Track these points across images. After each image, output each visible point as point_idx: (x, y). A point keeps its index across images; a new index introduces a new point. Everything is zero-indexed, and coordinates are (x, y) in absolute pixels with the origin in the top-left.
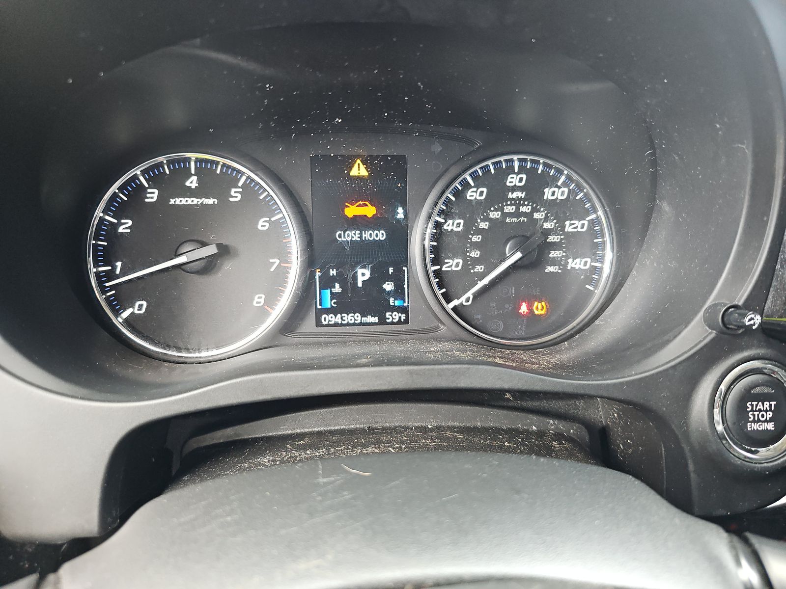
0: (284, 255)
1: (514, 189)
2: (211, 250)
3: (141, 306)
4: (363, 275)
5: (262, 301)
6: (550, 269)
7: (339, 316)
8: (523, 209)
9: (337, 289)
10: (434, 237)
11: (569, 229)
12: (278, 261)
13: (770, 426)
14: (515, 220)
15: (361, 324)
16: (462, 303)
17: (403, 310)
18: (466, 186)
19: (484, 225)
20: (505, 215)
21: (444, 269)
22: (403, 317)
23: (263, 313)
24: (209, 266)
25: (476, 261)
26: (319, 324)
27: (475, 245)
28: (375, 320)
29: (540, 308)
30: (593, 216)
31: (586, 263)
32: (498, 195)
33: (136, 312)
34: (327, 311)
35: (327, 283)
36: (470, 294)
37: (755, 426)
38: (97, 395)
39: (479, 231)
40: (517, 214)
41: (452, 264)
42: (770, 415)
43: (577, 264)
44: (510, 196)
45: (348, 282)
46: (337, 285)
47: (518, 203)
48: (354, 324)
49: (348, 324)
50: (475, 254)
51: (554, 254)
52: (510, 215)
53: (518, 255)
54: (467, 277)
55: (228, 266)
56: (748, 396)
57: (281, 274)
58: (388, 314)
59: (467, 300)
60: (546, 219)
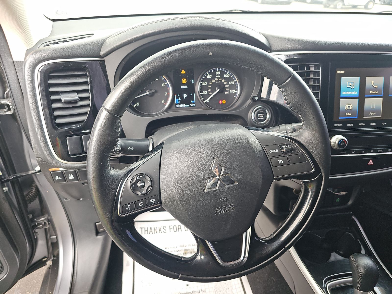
0: (168, 92)
1: (218, 75)
2: (153, 91)
3: (138, 104)
4: (185, 96)
5: (164, 102)
6: (226, 93)
7: (180, 105)
8: (220, 80)
9: (180, 99)
10: (200, 87)
11: (230, 84)
12: (167, 93)
13: (263, 118)
14: (218, 82)
15: (185, 107)
16: (207, 102)
17: (194, 103)
18: (207, 75)
19: (211, 84)
20: (216, 81)
21: (203, 94)
22: (194, 105)
23: (164, 105)
24: (152, 95)
25: (210, 92)
26: (176, 107)
27: (209, 88)
28: (188, 106)
29: (224, 102)
30: (235, 81)
31: (234, 91)
32: (214, 76)
33: (137, 105)
34: (178, 104)
35: (177, 98)
36: (208, 99)
37: (260, 118)
38: (137, 114)
39: (210, 85)
40: (218, 81)
41: (205, 93)
42: (263, 116)
43: (232, 91)
44: (217, 77)
45: (182, 97)
46: (180, 98)
47: (218, 78)
48: (184, 107)
49: (182, 107)
50: (210, 90)
51: (227, 89)
52: (217, 81)
53: (219, 90)
54: (208, 95)
55: (156, 95)
56: (258, 113)
57: (168, 96)
58: (191, 104)
59: (208, 100)
60: (225, 82)
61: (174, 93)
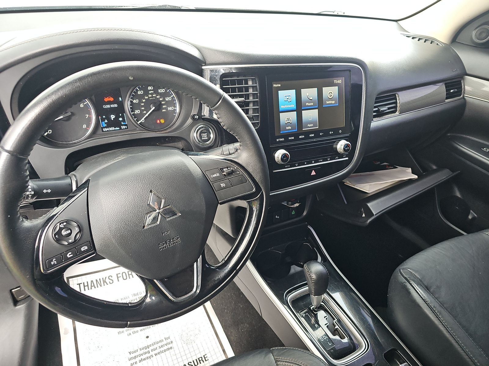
0: (90, 114)
1: (151, 90)
2: (69, 114)
3: (50, 132)
4: (113, 117)
5: (85, 126)
6: (163, 111)
7: (108, 128)
8: (154, 95)
9: (106, 121)
10: (131, 105)
11: (167, 100)
12: (88, 115)
13: (207, 138)
14: (152, 98)
15: (115, 130)
16: (141, 122)
17: (125, 125)
18: (137, 90)
19: (144, 101)
20: (149, 97)
21: (135, 113)
22: (126, 127)
23: (87, 130)
24: (68, 119)
25: (143, 110)
26: (103, 131)
27: (142, 106)
28: (119, 128)
29: (162, 121)
30: (172, 96)
31: (172, 108)
32: (146, 92)
33: (49, 133)
34: (105, 127)
35: (103, 120)
36: (143, 119)
37: (204, 139)
39: (143, 102)
40: (152, 97)
41: (137, 112)
42: (206, 136)
43: (170, 109)
44: (149, 92)
45: (109, 119)
46: (106, 120)
47: (152, 94)
48: (113, 130)
49: (111, 130)
50: (143, 108)
51: (164, 107)
52: (151, 97)
53: (154, 108)
54: (142, 115)
55: (73, 118)
56: (201, 133)
57: (90, 119)
58: (122, 127)
59: (143, 121)
60: (160, 98)
61: (98, 115)
